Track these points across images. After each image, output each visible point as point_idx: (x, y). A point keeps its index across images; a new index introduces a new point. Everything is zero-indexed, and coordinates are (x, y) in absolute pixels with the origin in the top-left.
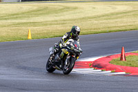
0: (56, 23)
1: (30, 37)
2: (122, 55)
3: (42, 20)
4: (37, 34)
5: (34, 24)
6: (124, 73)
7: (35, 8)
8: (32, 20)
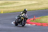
0: (11, 7)
1: (2, 13)
2: (34, 19)
3: (6, 6)
4: (5, 11)
5: (4, 8)
6: (35, 25)
7: (4, 2)
8: (3, 6)
